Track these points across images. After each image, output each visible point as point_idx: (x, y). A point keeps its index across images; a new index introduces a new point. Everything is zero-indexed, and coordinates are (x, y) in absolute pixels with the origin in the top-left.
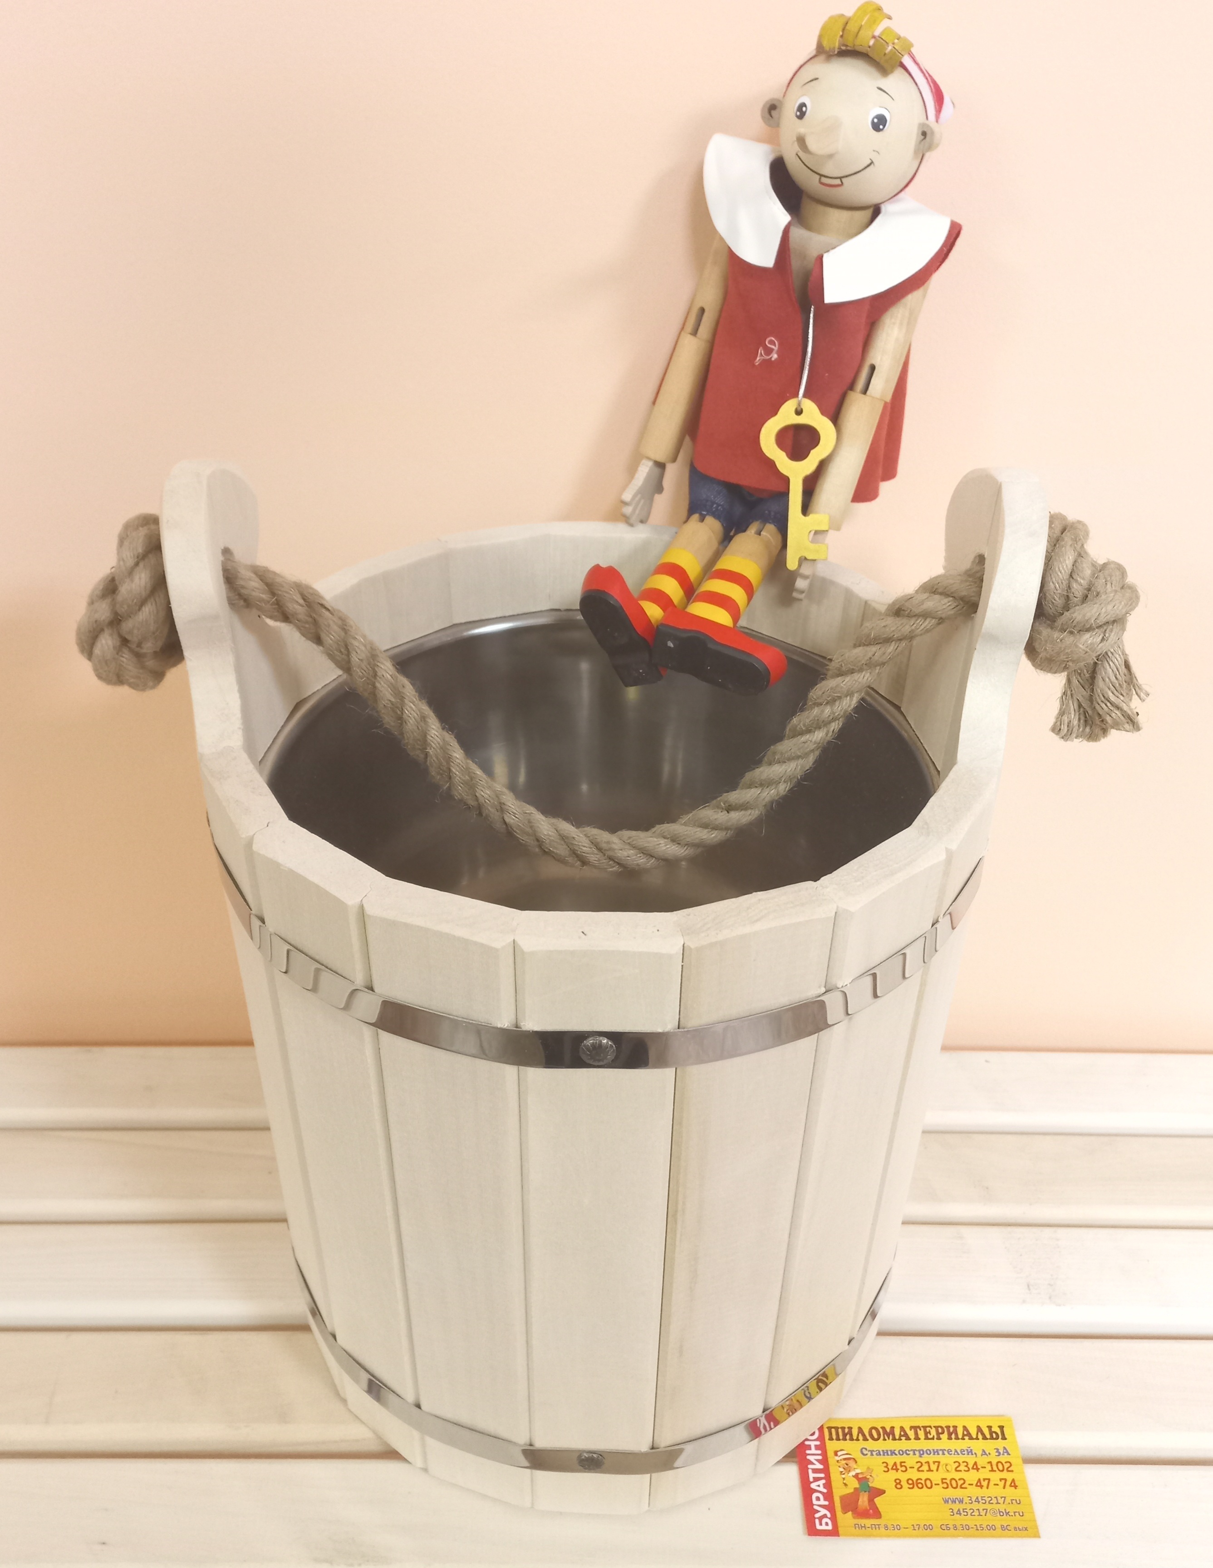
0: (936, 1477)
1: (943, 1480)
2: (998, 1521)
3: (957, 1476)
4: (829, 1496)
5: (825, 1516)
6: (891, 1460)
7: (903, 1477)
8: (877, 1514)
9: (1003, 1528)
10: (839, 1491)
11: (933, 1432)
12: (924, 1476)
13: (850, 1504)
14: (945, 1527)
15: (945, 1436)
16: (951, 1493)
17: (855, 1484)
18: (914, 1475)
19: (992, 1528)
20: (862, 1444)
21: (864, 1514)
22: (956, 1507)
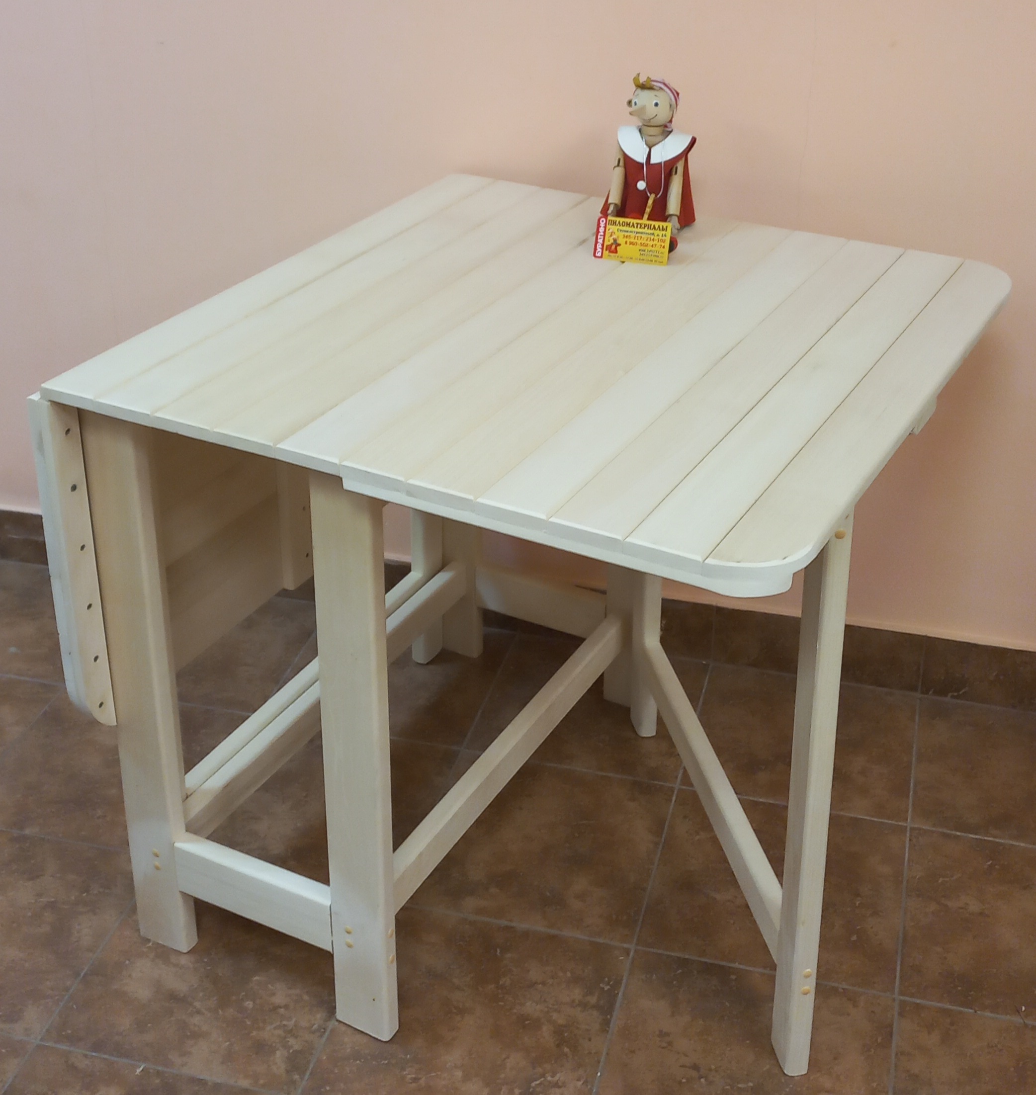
0: (639, 242)
1: (641, 243)
2: (654, 259)
3: (647, 242)
4: (603, 245)
5: (599, 251)
6: (626, 234)
7: (628, 241)
8: (616, 252)
9: (656, 261)
10: (606, 243)
11: (643, 226)
12: (636, 241)
13: (609, 248)
14: (636, 259)
15: (646, 228)
16: (642, 248)
17: (612, 241)
18: (632, 240)
19: (652, 261)
20: (618, 227)
21: (612, 252)
22: (642, 253)
